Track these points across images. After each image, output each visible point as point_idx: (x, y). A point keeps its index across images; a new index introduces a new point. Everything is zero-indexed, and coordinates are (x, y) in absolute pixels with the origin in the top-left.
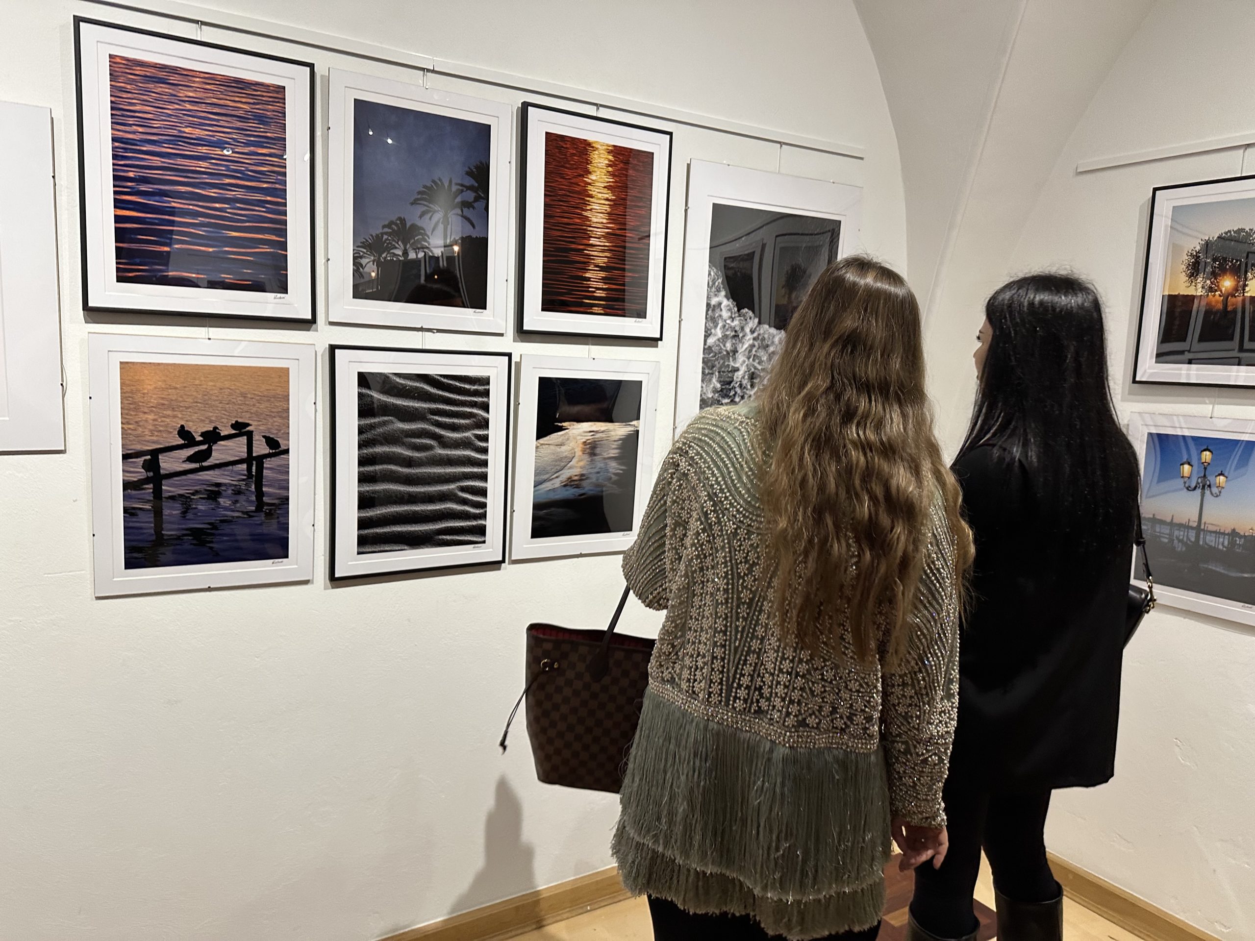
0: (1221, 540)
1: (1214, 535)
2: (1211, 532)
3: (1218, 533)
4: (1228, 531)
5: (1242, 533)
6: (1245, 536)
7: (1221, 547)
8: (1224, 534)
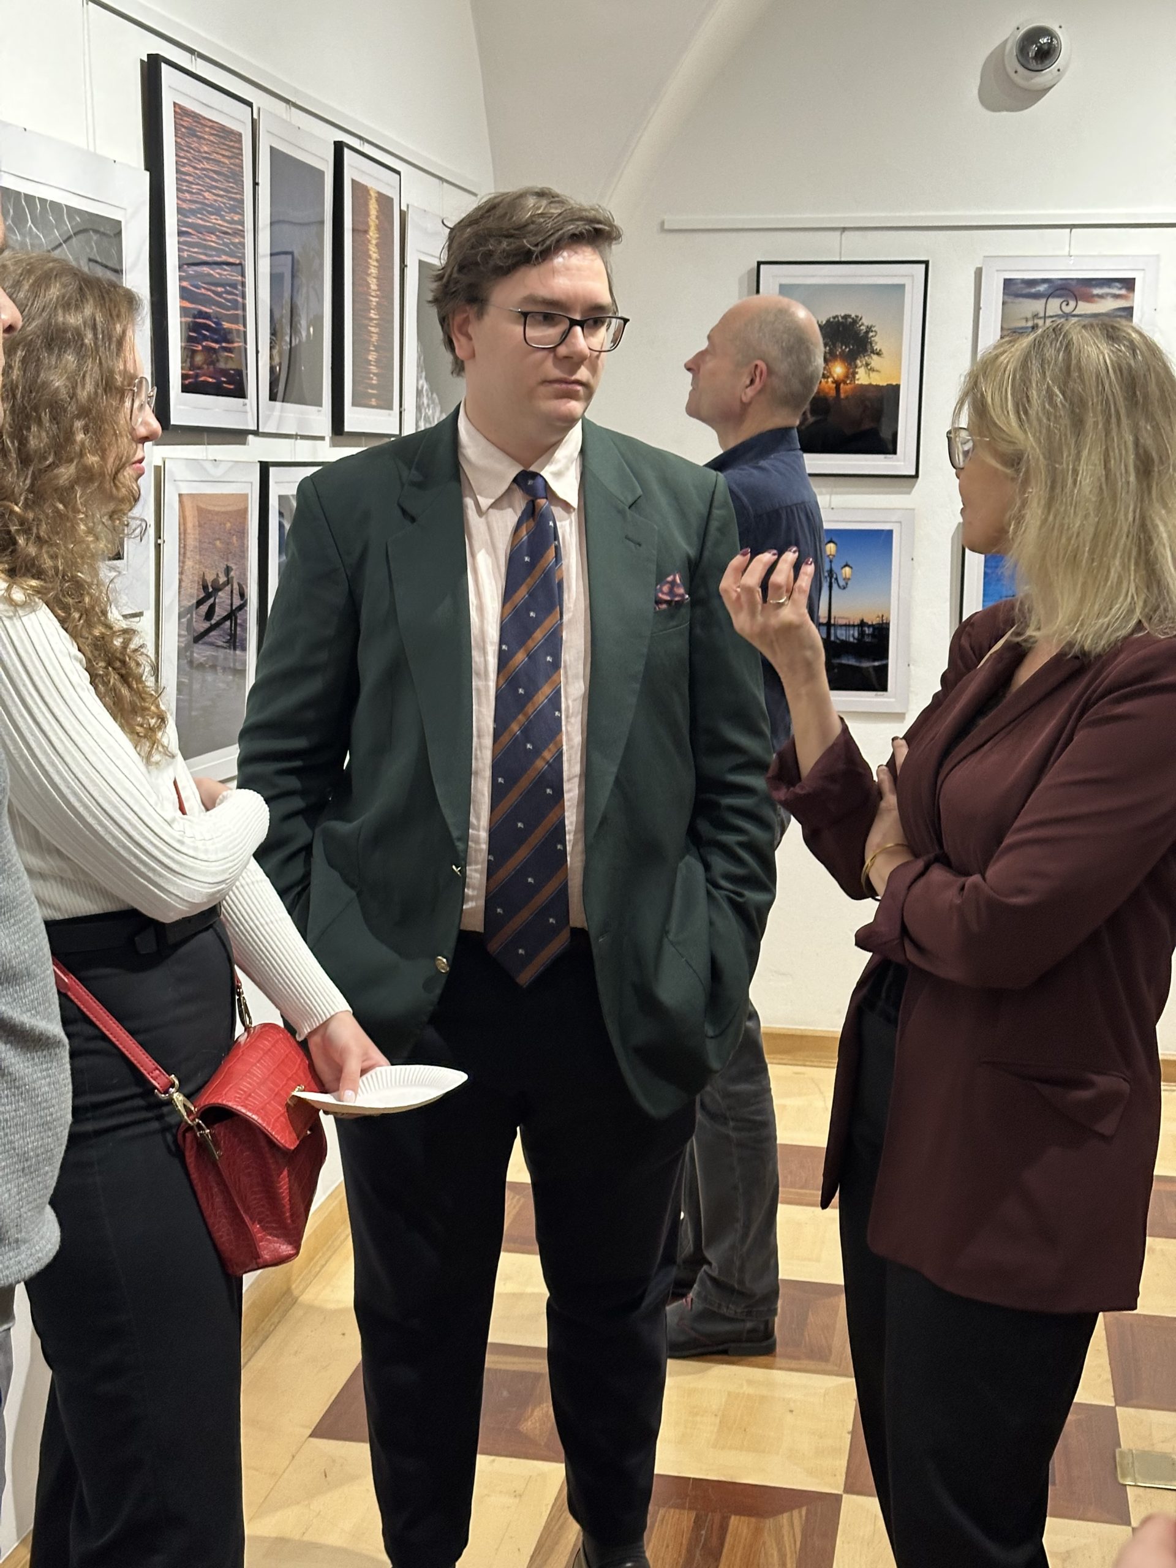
0: (851, 632)
1: (844, 628)
2: (841, 626)
3: (847, 626)
4: (857, 622)
5: (870, 623)
6: (872, 626)
7: (851, 639)
8: (854, 626)
